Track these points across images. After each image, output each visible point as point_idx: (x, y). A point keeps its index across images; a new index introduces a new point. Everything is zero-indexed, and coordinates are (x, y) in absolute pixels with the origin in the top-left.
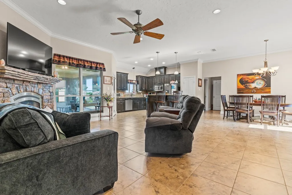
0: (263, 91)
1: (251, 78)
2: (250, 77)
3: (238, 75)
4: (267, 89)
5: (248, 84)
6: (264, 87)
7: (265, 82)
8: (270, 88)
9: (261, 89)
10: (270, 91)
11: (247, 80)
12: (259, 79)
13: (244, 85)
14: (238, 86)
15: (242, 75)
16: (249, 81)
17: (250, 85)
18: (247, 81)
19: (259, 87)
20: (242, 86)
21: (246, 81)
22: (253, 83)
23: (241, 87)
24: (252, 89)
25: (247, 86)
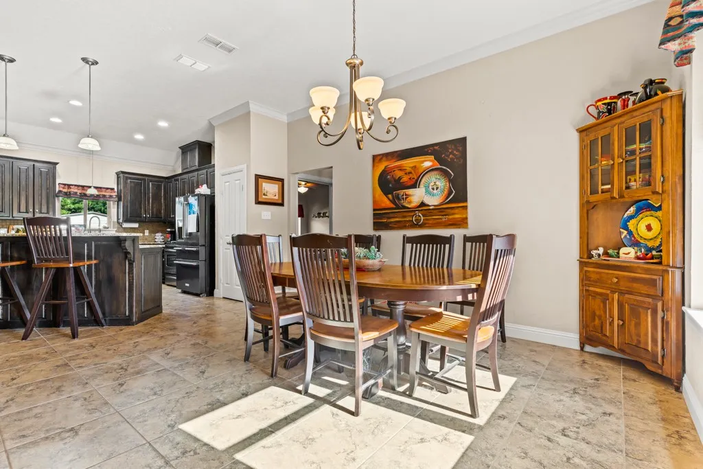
0: (444, 219)
1: (409, 169)
2: (408, 163)
3: (374, 157)
4: (456, 211)
5: (402, 192)
6: (450, 202)
7: (450, 181)
8: (466, 207)
9: (439, 210)
10: (467, 218)
11: (398, 174)
12: (432, 170)
13: (390, 196)
14: (375, 202)
15: (384, 158)
16: (405, 179)
17: (408, 196)
18: (400, 178)
19: (433, 201)
20: (386, 202)
21: (395, 180)
22: (414, 186)
23: (383, 205)
24: (412, 210)
25: (399, 199)
